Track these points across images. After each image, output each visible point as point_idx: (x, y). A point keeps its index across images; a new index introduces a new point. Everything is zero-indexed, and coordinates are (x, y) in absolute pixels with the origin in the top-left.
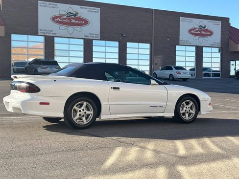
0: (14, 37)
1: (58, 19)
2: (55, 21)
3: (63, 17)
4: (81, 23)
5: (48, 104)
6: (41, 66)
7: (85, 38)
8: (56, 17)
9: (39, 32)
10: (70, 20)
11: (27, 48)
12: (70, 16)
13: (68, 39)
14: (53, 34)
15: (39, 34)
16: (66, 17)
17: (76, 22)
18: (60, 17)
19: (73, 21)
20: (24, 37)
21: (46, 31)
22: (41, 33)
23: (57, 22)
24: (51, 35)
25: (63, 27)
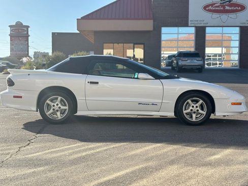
0: (164, 30)
1: (210, 7)
2: (207, 10)
3: (216, 5)
4: (236, 9)
5: (21, 97)
6: (182, 58)
7: (241, 25)
8: (208, 6)
9: (190, 22)
10: (224, 7)
11: (178, 40)
12: (224, 3)
13: (221, 28)
14: (204, 24)
15: (189, 25)
16: (219, 4)
17: (231, 8)
18: (212, 5)
19: (227, 8)
20: (174, 30)
21: (197, 21)
22: (192, 23)
23: (210, 11)
24: (202, 25)
25: (215, 15)
